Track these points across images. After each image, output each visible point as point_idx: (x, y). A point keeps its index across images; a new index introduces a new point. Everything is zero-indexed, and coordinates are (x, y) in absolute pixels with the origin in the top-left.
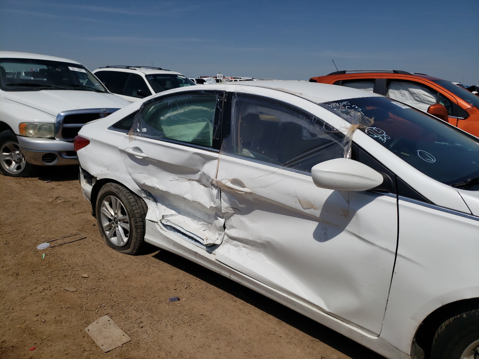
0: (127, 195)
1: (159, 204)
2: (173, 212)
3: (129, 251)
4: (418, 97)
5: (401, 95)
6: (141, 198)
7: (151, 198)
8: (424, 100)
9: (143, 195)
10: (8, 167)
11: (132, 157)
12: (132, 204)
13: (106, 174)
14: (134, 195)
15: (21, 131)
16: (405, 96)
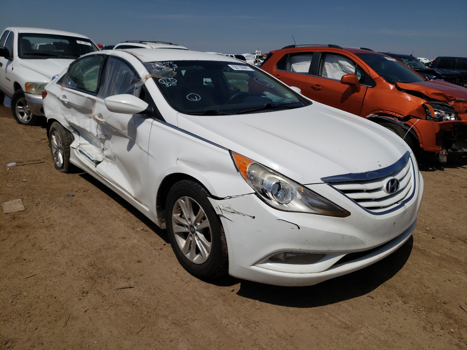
0: (61, 129)
1: (81, 137)
2: (87, 142)
3: (64, 170)
4: (344, 68)
5: (334, 66)
6: (71, 132)
7: (76, 132)
8: (348, 71)
9: (72, 131)
10: (21, 117)
11: (63, 102)
12: (64, 136)
13: (52, 115)
14: (66, 130)
15: (26, 89)
16: (336, 67)
